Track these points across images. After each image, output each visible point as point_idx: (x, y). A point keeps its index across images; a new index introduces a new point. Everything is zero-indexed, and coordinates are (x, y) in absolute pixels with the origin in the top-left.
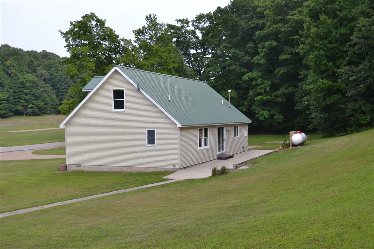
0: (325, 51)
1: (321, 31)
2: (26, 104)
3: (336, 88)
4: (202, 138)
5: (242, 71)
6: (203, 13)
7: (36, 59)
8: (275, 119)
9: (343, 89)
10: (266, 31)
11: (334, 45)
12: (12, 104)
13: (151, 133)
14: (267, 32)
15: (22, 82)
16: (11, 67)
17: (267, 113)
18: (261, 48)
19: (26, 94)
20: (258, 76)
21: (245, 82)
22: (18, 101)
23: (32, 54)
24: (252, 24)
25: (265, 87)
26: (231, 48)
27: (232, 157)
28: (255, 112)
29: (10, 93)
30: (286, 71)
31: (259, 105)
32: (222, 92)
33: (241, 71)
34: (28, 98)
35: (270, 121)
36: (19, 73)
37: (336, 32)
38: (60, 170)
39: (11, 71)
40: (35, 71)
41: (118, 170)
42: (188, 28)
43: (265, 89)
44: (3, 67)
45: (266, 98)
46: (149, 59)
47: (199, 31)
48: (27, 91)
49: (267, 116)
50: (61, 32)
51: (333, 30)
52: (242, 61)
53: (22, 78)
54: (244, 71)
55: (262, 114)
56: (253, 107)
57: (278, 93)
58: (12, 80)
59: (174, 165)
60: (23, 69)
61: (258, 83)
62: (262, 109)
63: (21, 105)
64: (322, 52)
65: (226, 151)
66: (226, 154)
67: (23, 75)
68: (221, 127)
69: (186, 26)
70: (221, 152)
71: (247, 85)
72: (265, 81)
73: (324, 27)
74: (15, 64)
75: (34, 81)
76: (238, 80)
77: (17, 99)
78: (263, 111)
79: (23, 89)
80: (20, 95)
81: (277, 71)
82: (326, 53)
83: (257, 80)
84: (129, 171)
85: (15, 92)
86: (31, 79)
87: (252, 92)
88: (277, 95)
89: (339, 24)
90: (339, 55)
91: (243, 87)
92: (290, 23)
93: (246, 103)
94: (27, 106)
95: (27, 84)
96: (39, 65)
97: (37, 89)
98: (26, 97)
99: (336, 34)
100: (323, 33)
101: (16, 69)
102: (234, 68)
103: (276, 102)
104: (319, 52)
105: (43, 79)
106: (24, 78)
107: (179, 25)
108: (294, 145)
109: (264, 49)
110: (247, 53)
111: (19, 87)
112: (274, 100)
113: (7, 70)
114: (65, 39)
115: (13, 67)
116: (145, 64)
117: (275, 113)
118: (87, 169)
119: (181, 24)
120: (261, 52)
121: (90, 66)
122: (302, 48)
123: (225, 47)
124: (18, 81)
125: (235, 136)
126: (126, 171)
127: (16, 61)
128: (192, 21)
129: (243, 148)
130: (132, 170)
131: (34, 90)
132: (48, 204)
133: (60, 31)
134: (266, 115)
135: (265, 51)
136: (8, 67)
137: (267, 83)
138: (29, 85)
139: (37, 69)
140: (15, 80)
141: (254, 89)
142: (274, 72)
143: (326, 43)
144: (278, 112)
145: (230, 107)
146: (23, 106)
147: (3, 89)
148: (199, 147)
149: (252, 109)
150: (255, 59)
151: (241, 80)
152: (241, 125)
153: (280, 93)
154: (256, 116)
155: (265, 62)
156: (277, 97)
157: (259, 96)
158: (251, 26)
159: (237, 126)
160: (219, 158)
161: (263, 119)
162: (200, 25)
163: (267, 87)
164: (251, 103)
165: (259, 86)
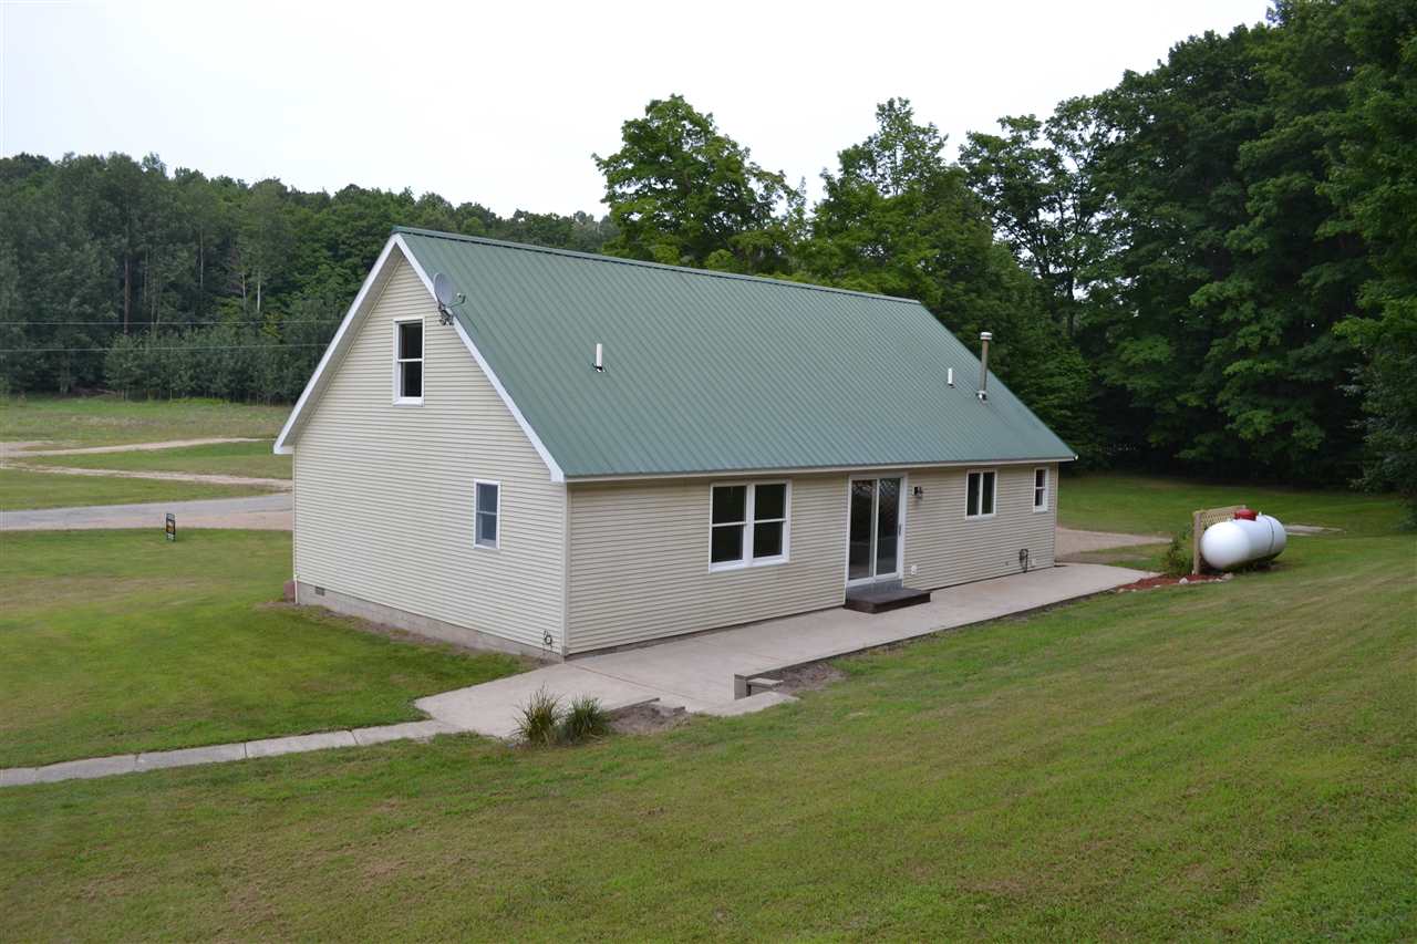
4: (737, 526)
5: (1192, 278)
6: (1084, 96)
8: (1295, 438)
10: (1272, 140)
14: (1275, 143)
17: (1265, 417)
18: (1256, 197)
20: (1243, 292)
21: (1199, 312)
24: (1230, 121)
25: (1264, 331)
26: (1159, 201)
27: (923, 598)
31: (1242, 390)
32: (1126, 344)
33: (1188, 276)
35: (1278, 445)
38: (280, 595)
42: (1035, 145)
43: (1265, 338)
45: (1265, 366)
49: (1265, 429)
50: (598, 159)
54: (1198, 277)
55: (1249, 421)
56: (1222, 396)
57: (1306, 352)
59: (548, 639)
61: (1242, 317)
62: (1252, 404)
66: (900, 585)
68: (881, 477)
69: (1026, 139)
70: (874, 578)
71: (1209, 321)
72: (1265, 311)
76: (1178, 305)
78: (1254, 412)
81: (1308, 277)
83: (1237, 308)
88: (1305, 359)
93: (1200, 380)
103: (1298, 381)
107: (1006, 134)
109: (1267, 203)
110: (1212, 218)
112: (1294, 377)
117: (1295, 419)
119: (1012, 132)
120: (1256, 214)
122: (1340, 176)
125: (972, 510)
128: (1046, 122)
129: (1021, 559)
133: (594, 155)
134: (1260, 423)
135: (1269, 211)
137: (1274, 318)
141: (1230, 336)
142: (1297, 280)
144: (1307, 416)
145: (984, 396)
148: (713, 561)
149: (1218, 401)
150: (1233, 238)
151: (1187, 307)
152: (1014, 468)
153: (1315, 351)
154: (1228, 426)
155: (1266, 246)
156: (1303, 364)
157: (1241, 363)
158: (1228, 127)
159: (985, 475)
160: (851, 604)
161: (1249, 436)
162: (1074, 135)
163: (1270, 330)
164: (1214, 382)
165: (1242, 327)
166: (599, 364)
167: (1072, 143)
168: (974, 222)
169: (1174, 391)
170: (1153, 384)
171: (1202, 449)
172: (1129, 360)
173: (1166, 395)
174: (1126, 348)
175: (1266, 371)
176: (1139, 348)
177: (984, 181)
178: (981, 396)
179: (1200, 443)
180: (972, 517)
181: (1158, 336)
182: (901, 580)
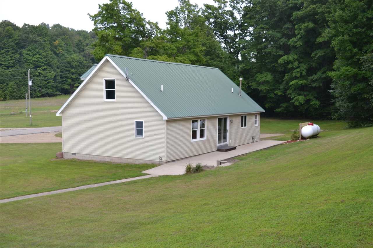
0: (350, 36)
1: (346, 14)
2: (72, 83)
3: (362, 76)
4: (197, 130)
5: (279, 54)
7: (86, 38)
8: (311, 104)
9: (369, 78)
10: (303, 12)
11: (359, 30)
12: (59, 83)
13: (139, 125)
15: (68, 62)
16: (59, 47)
17: (302, 98)
18: (298, 29)
19: (73, 74)
20: (295, 59)
21: (281, 65)
22: (65, 80)
23: (82, 33)
24: (290, 3)
25: (301, 71)
26: (267, 29)
27: (235, 148)
28: (290, 97)
29: (57, 72)
30: (323, 54)
31: (295, 90)
32: (258, 75)
33: (277, 53)
34: (75, 77)
35: (306, 107)
36: (67, 52)
37: (363, 15)
38: (57, 157)
39: (59, 51)
40: (83, 51)
41: (109, 160)
42: (226, 9)
43: (301, 73)
44: (51, 47)
45: (302, 82)
46: (175, 43)
47: (236, 11)
48: (73, 70)
49: (302, 102)
50: (90, 15)
51: (360, 13)
52: (279, 43)
53: (69, 58)
54: (281, 54)
55: (297, 100)
56: (288, 92)
57: (314, 77)
58: (59, 59)
59: (161, 158)
60: (71, 49)
61: (294, 67)
62: (298, 94)
63: (68, 84)
64: (346, 37)
65: (229, 142)
66: (229, 145)
67: (70, 55)
68: (223, 118)
69: (223, 7)
70: (223, 144)
71: (284, 68)
72: (301, 65)
73: (350, 10)
74: (63, 43)
75: (81, 61)
76: (274, 63)
77: (64, 78)
78: (299, 96)
79: (70, 69)
80: (67, 74)
81: (314, 54)
82: (351, 38)
83: (293, 64)
84: (119, 161)
85: (62, 72)
86: (78, 58)
87: (288, 76)
88: (313, 80)
89: (367, 7)
90: (366, 40)
91: (279, 71)
92: (327, 3)
93: (281, 87)
94: (73, 85)
95: (74, 63)
96: (87, 45)
97: (83, 69)
98: (73, 76)
99: (362, 18)
100: (349, 16)
101: (64, 49)
102: (270, 50)
103: (312, 87)
104: (343, 37)
105: (90, 58)
106: (71, 58)
107: (216, 5)
108: (303, 138)
109: (301, 31)
110: (284, 35)
111: (66, 67)
112: (310, 85)
113: (55, 50)
114: (93, 22)
115: (61, 46)
116: (170, 48)
117: (311, 98)
118: (81, 158)
119: (218, 4)
120: (298, 34)
121: (117, 50)
122: (328, 32)
123: (261, 28)
124: (65, 61)
125: (242, 126)
126: (116, 162)
127: (64, 41)
128: (230, 1)
129: (253, 138)
130: (122, 161)
131: (80, 70)
132: (8, 198)
133: (88, 14)
134: (301, 100)
135: (302, 34)
136: (56, 47)
137: (304, 67)
138: (75, 65)
139: (85, 48)
140: (62, 60)
141: (290, 73)
142: (311, 55)
143: (351, 27)
144: (315, 97)
145: (241, 95)
146: (70, 85)
147: (50, 68)
148: (192, 139)
149: (287, 93)
150: (291, 42)
151: (277, 63)
152: (251, 114)
153: (316, 77)
154: (291, 101)
155: (301, 44)
156: (313, 81)
157: (294, 81)
158: (289, 6)
159: (245, 116)
160: (219, 150)
161: (298, 104)
162: (238, 6)
163: (303, 71)
164: (286, 87)
165: (294, 70)
166: (162, 90)
167: (239, 9)
168: (211, 36)
169: (273, 90)
170: (267, 88)
171: (282, 108)
172: (259, 80)
173: (271, 91)
174: (257, 77)
175: (302, 83)
176: (262, 76)
177: (209, 20)
178: (240, 95)
179: (282, 106)
180: (242, 128)
181: (267, 72)
182: (228, 144)
